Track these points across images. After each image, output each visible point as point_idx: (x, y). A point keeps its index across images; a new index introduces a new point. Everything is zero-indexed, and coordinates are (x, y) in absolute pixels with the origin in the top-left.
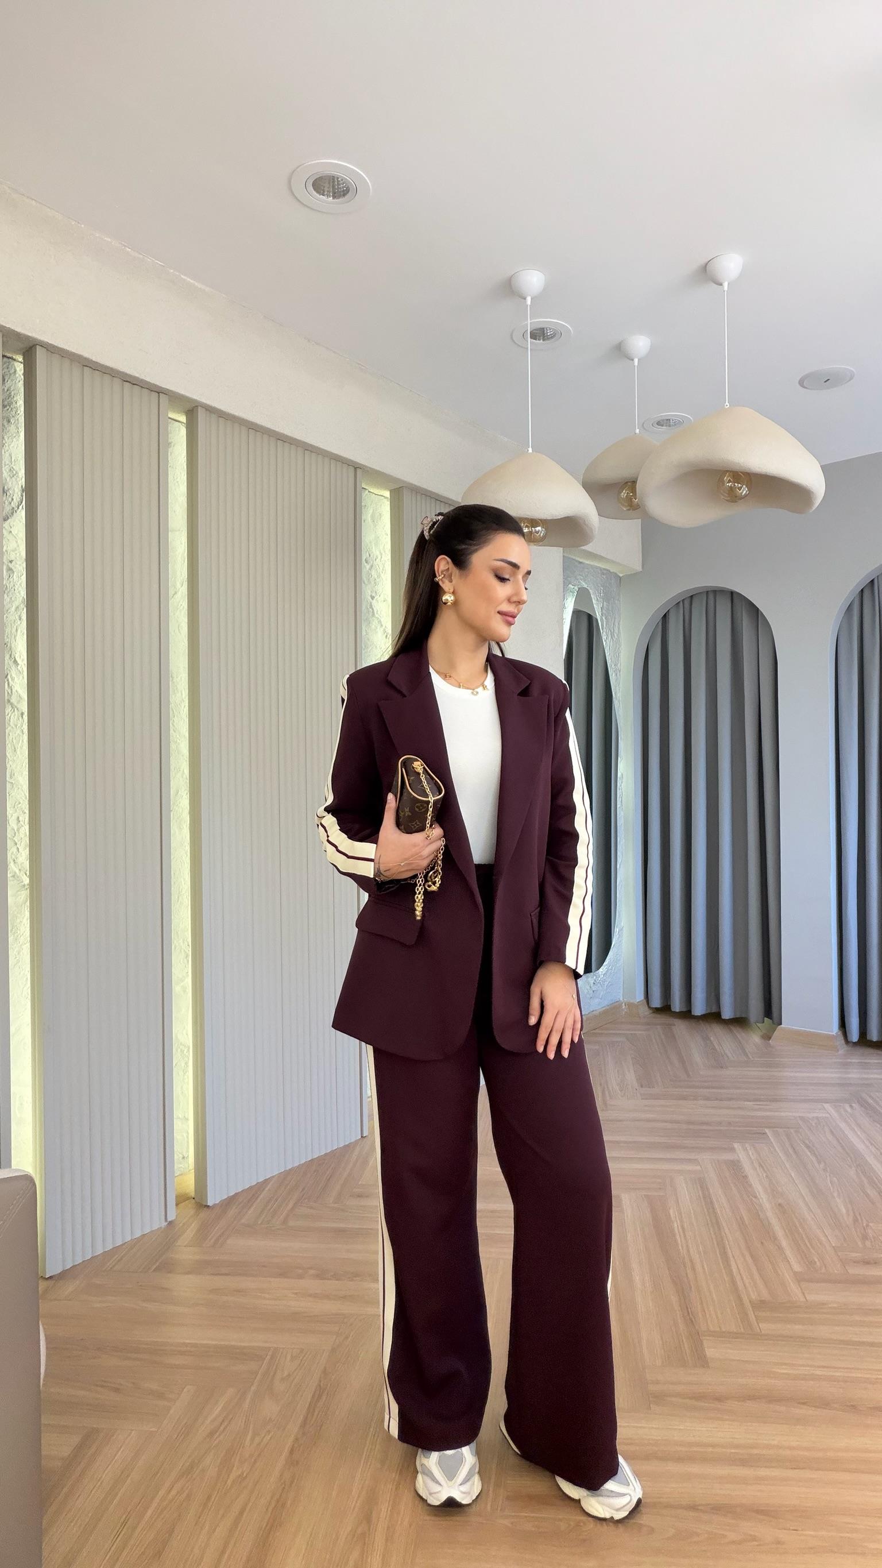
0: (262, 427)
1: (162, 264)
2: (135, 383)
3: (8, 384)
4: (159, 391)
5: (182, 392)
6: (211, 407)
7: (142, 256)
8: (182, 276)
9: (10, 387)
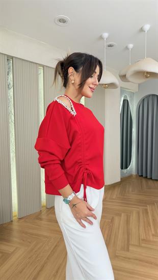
2: (32, 62)
3: (10, 65)
4: (37, 64)
5: (41, 64)
6: (46, 66)
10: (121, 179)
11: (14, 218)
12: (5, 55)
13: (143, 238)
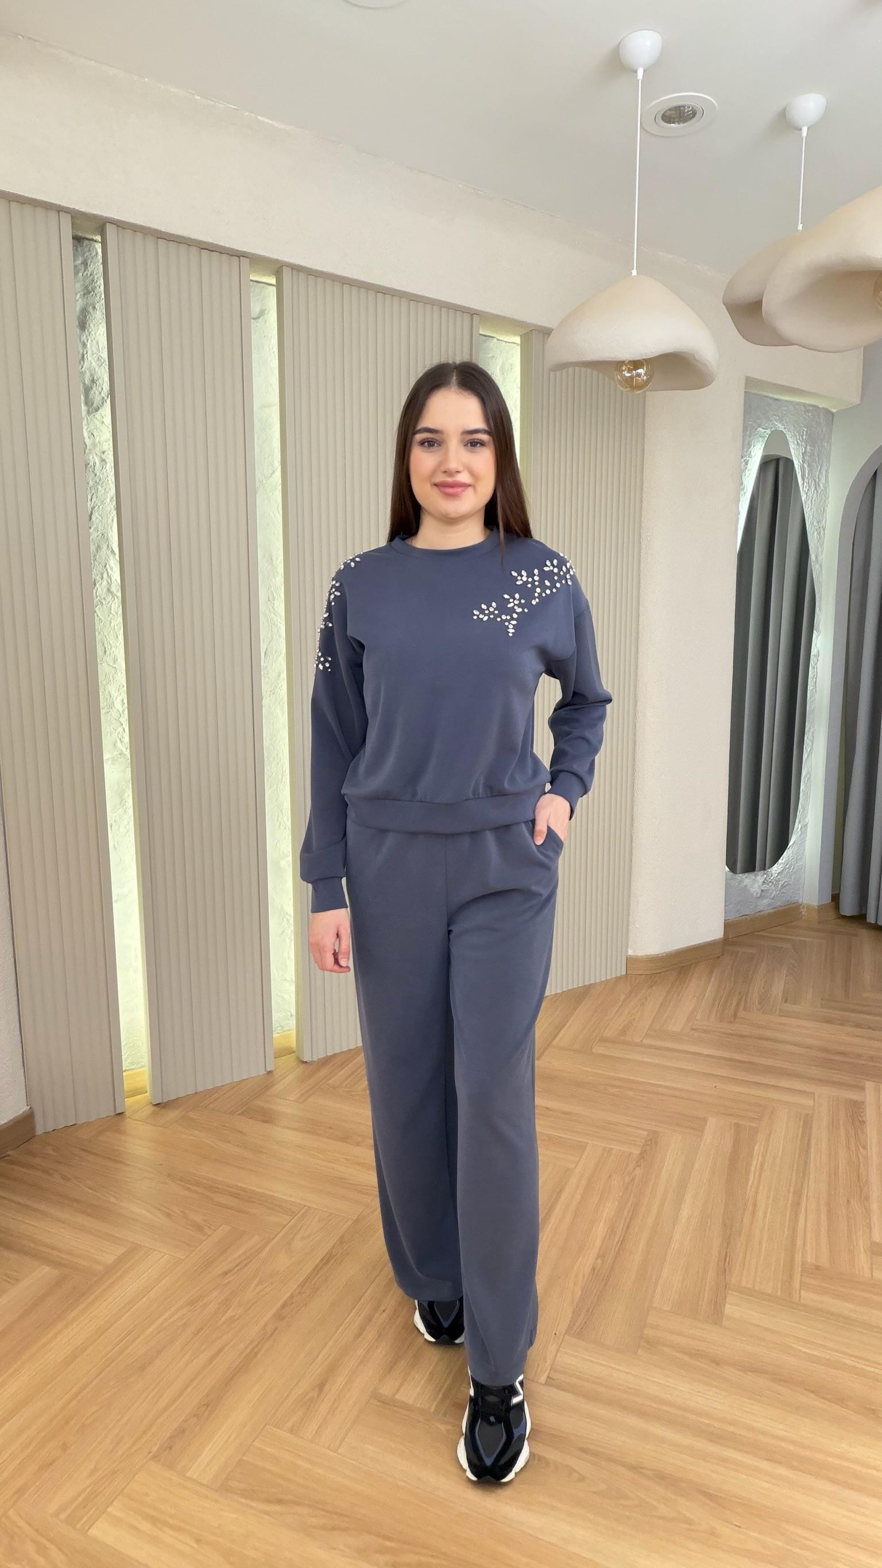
0: (355, 281)
1: (235, 107)
2: (211, 249)
3: (90, 269)
4: (239, 255)
5: (262, 253)
6: (295, 265)
7: (213, 103)
8: (259, 117)
9: (93, 271)
10: (727, 926)
11: (129, 1101)
12: (60, 210)
13: (810, 1259)
